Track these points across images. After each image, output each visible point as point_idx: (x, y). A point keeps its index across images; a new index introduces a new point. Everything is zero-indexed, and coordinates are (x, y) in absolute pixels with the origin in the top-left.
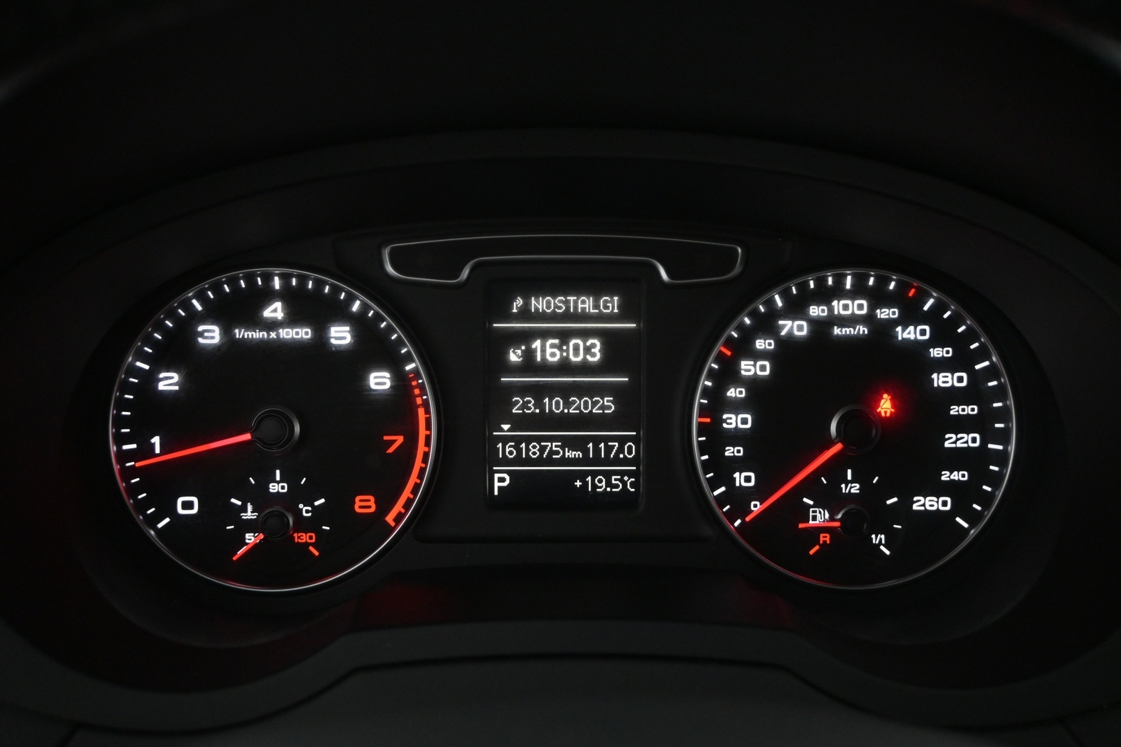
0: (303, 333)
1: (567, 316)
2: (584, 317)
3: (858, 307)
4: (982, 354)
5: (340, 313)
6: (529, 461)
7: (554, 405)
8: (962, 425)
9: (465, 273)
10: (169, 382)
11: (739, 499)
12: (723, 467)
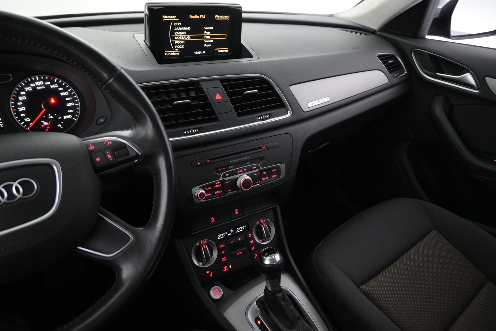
3: (41, 83)
4: (69, 88)
8: (69, 102)
11: (27, 124)
12: (22, 119)
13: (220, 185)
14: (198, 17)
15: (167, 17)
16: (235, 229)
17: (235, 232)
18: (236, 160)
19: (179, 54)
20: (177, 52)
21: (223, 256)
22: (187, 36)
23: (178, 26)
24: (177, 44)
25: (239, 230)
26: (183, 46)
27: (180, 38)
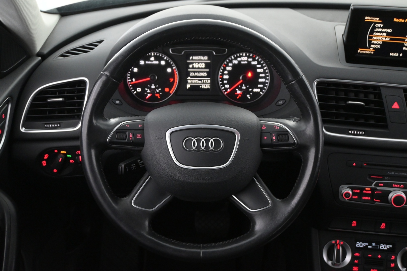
0: (157, 62)
1: (199, 60)
2: (202, 60)
3: (246, 58)
4: (265, 66)
5: (163, 59)
6: (193, 83)
7: (197, 74)
8: (262, 78)
9: (183, 53)
10: (136, 70)
11: (226, 89)
12: (224, 85)
13: (370, 192)
14: (403, 21)
15: (370, 18)
16: (378, 244)
17: (378, 247)
18: (395, 173)
19: (372, 53)
20: (372, 51)
21: (356, 265)
22: (386, 38)
23: (379, 28)
24: (373, 44)
25: (383, 247)
26: (379, 47)
27: (378, 38)
